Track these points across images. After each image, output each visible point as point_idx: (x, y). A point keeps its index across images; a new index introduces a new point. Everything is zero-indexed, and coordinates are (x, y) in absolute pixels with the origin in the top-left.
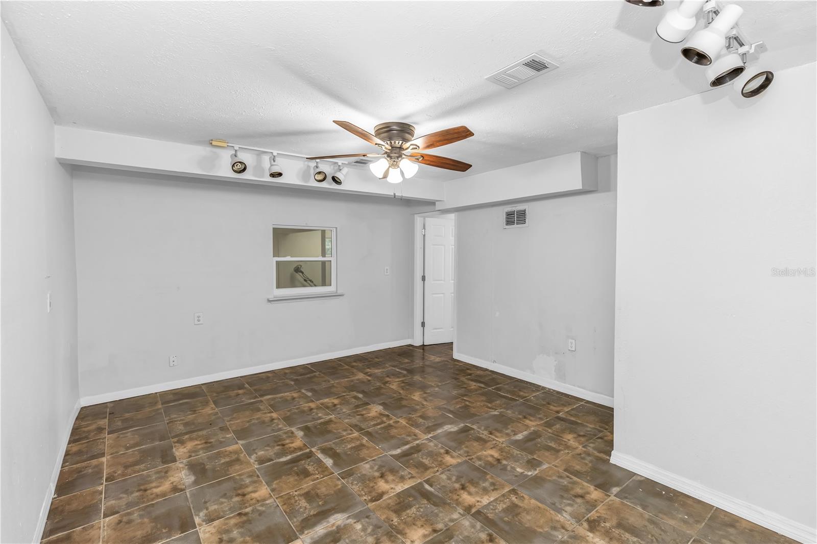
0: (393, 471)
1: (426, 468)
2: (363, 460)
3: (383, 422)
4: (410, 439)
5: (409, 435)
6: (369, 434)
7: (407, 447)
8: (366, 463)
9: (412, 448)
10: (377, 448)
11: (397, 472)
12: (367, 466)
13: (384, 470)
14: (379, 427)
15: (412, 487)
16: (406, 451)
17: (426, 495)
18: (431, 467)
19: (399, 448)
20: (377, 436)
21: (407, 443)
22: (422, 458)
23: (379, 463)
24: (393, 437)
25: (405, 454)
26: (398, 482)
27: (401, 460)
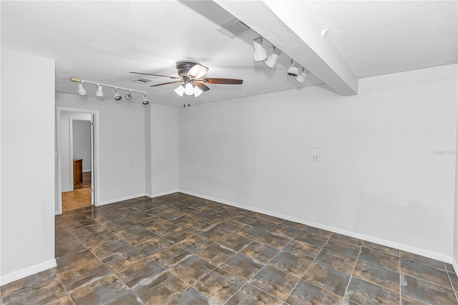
0: (189, 246)
1: (172, 250)
2: (206, 249)
3: (203, 280)
4: (180, 266)
5: (181, 269)
6: (210, 267)
7: (182, 260)
8: (203, 248)
9: (178, 260)
10: (200, 257)
11: (187, 246)
12: (202, 247)
13: (193, 246)
14: (205, 275)
15: (180, 241)
16: (183, 257)
17: (173, 239)
18: (169, 250)
19: (187, 259)
20: (203, 266)
21: (182, 263)
22: (173, 255)
23: (196, 249)
24: (192, 266)
25: (183, 255)
26: (186, 242)
27: (185, 252)
